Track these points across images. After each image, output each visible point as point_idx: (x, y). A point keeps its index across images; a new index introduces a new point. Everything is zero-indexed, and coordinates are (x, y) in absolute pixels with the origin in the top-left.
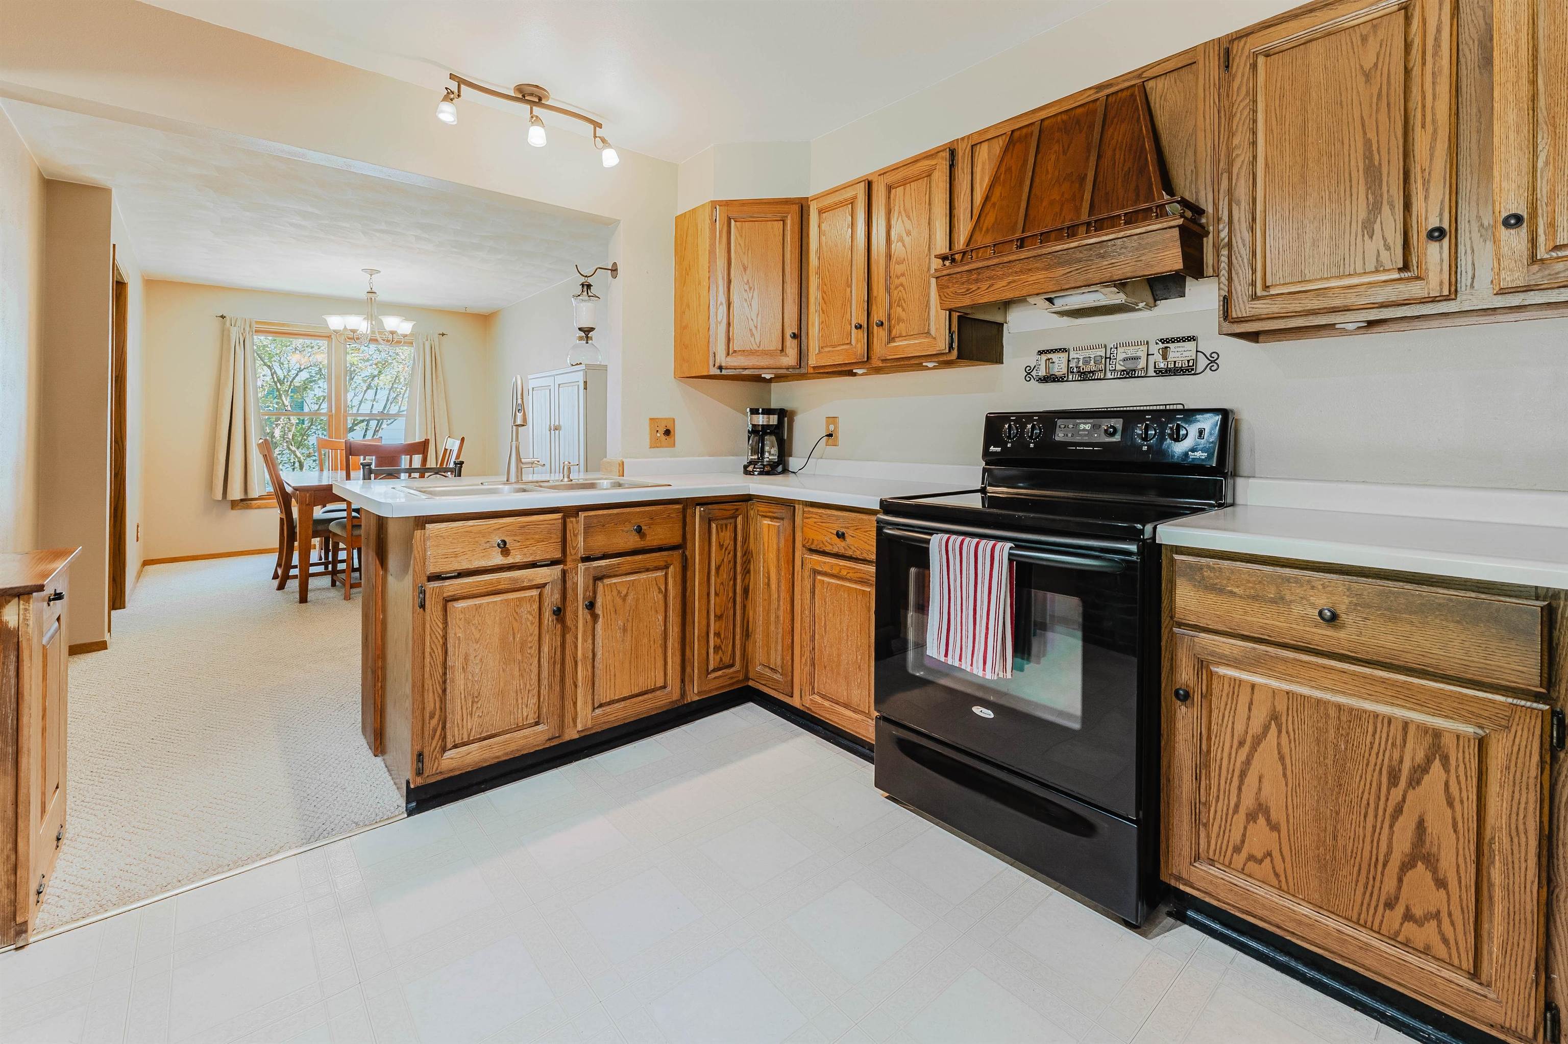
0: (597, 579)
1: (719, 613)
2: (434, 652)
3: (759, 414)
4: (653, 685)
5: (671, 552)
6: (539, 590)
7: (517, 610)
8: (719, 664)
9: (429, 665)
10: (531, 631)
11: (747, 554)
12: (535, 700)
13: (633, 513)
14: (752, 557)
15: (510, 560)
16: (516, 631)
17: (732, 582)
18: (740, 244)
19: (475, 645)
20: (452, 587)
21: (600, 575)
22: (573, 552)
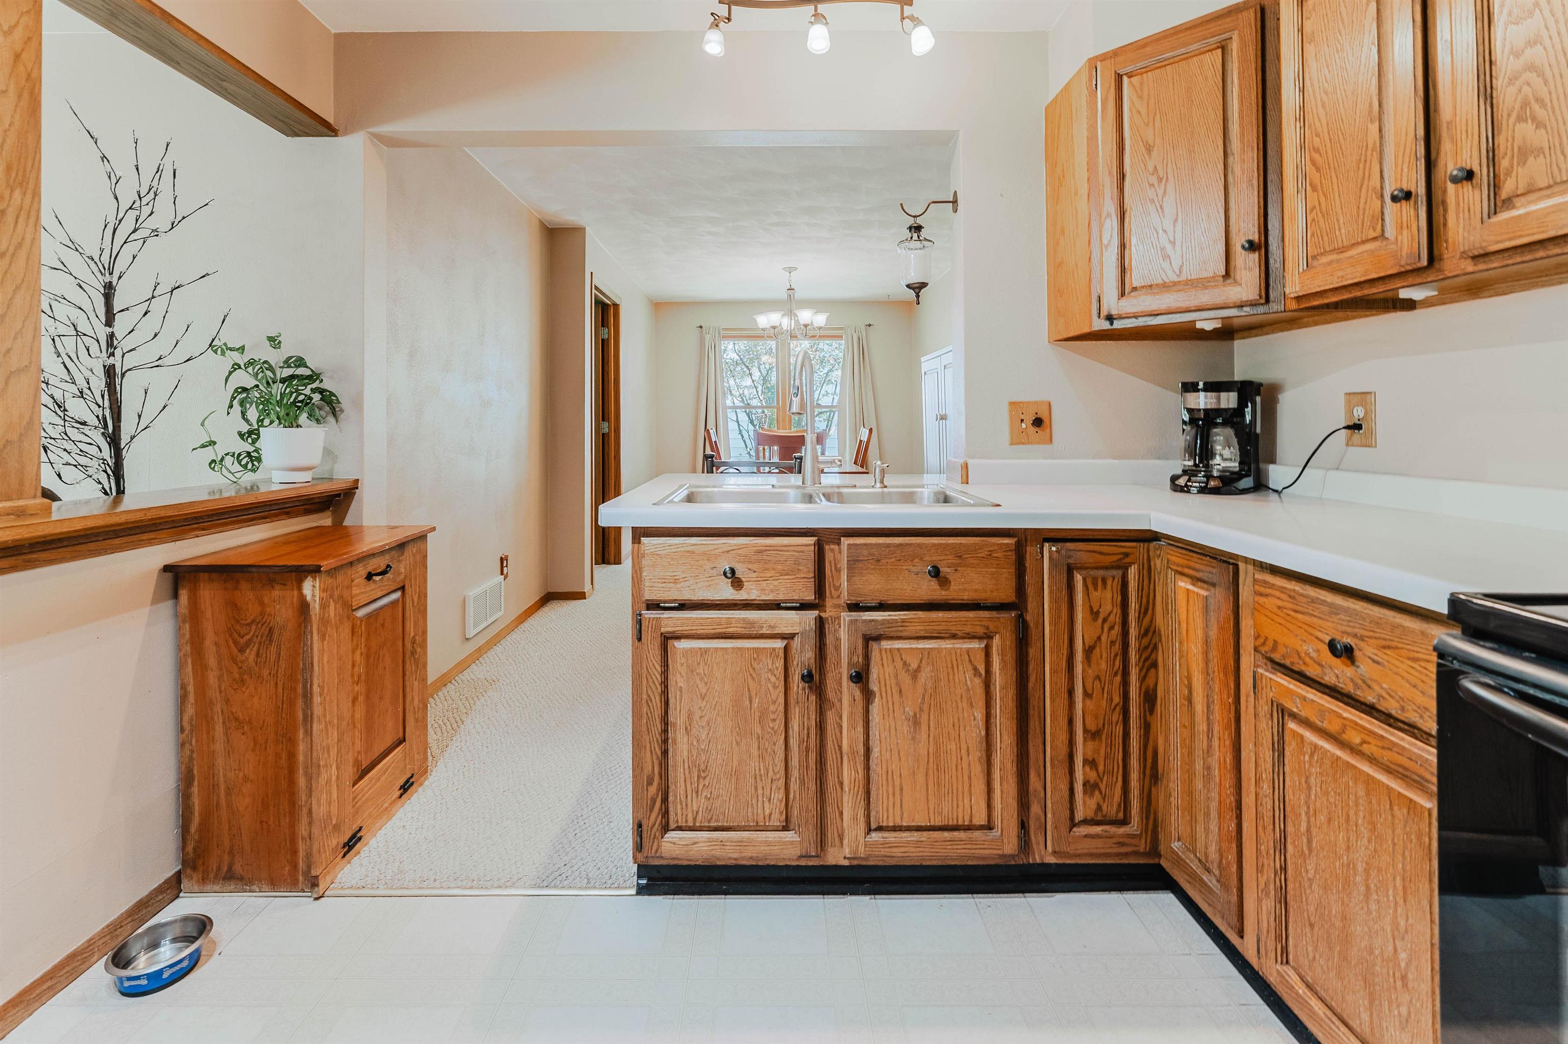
0: (869, 639)
1: (1092, 727)
2: (651, 700)
3: (1198, 391)
4: (967, 818)
5: (994, 614)
6: (785, 642)
7: (755, 665)
8: (1096, 812)
9: (646, 716)
10: (774, 697)
11: (1150, 634)
12: (781, 795)
13: (927, 545)
14: (1160, 641)
15: (742, 595)
16: (753, 694)
17: (1118, 679)
18: (1139, 112)
19: (700, 701)
20: (672, 621)
21: (874, 633)
22: (835, 594)
